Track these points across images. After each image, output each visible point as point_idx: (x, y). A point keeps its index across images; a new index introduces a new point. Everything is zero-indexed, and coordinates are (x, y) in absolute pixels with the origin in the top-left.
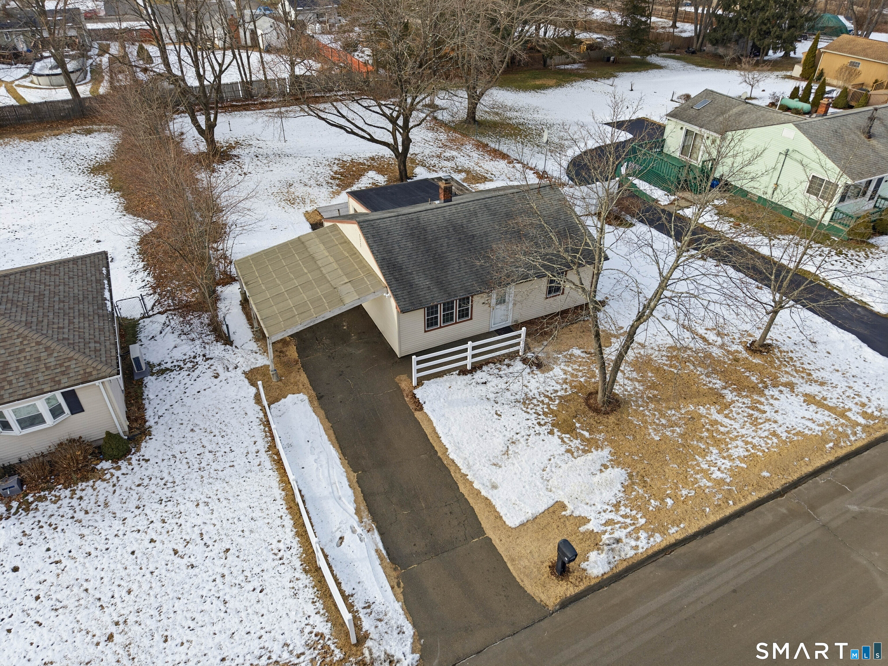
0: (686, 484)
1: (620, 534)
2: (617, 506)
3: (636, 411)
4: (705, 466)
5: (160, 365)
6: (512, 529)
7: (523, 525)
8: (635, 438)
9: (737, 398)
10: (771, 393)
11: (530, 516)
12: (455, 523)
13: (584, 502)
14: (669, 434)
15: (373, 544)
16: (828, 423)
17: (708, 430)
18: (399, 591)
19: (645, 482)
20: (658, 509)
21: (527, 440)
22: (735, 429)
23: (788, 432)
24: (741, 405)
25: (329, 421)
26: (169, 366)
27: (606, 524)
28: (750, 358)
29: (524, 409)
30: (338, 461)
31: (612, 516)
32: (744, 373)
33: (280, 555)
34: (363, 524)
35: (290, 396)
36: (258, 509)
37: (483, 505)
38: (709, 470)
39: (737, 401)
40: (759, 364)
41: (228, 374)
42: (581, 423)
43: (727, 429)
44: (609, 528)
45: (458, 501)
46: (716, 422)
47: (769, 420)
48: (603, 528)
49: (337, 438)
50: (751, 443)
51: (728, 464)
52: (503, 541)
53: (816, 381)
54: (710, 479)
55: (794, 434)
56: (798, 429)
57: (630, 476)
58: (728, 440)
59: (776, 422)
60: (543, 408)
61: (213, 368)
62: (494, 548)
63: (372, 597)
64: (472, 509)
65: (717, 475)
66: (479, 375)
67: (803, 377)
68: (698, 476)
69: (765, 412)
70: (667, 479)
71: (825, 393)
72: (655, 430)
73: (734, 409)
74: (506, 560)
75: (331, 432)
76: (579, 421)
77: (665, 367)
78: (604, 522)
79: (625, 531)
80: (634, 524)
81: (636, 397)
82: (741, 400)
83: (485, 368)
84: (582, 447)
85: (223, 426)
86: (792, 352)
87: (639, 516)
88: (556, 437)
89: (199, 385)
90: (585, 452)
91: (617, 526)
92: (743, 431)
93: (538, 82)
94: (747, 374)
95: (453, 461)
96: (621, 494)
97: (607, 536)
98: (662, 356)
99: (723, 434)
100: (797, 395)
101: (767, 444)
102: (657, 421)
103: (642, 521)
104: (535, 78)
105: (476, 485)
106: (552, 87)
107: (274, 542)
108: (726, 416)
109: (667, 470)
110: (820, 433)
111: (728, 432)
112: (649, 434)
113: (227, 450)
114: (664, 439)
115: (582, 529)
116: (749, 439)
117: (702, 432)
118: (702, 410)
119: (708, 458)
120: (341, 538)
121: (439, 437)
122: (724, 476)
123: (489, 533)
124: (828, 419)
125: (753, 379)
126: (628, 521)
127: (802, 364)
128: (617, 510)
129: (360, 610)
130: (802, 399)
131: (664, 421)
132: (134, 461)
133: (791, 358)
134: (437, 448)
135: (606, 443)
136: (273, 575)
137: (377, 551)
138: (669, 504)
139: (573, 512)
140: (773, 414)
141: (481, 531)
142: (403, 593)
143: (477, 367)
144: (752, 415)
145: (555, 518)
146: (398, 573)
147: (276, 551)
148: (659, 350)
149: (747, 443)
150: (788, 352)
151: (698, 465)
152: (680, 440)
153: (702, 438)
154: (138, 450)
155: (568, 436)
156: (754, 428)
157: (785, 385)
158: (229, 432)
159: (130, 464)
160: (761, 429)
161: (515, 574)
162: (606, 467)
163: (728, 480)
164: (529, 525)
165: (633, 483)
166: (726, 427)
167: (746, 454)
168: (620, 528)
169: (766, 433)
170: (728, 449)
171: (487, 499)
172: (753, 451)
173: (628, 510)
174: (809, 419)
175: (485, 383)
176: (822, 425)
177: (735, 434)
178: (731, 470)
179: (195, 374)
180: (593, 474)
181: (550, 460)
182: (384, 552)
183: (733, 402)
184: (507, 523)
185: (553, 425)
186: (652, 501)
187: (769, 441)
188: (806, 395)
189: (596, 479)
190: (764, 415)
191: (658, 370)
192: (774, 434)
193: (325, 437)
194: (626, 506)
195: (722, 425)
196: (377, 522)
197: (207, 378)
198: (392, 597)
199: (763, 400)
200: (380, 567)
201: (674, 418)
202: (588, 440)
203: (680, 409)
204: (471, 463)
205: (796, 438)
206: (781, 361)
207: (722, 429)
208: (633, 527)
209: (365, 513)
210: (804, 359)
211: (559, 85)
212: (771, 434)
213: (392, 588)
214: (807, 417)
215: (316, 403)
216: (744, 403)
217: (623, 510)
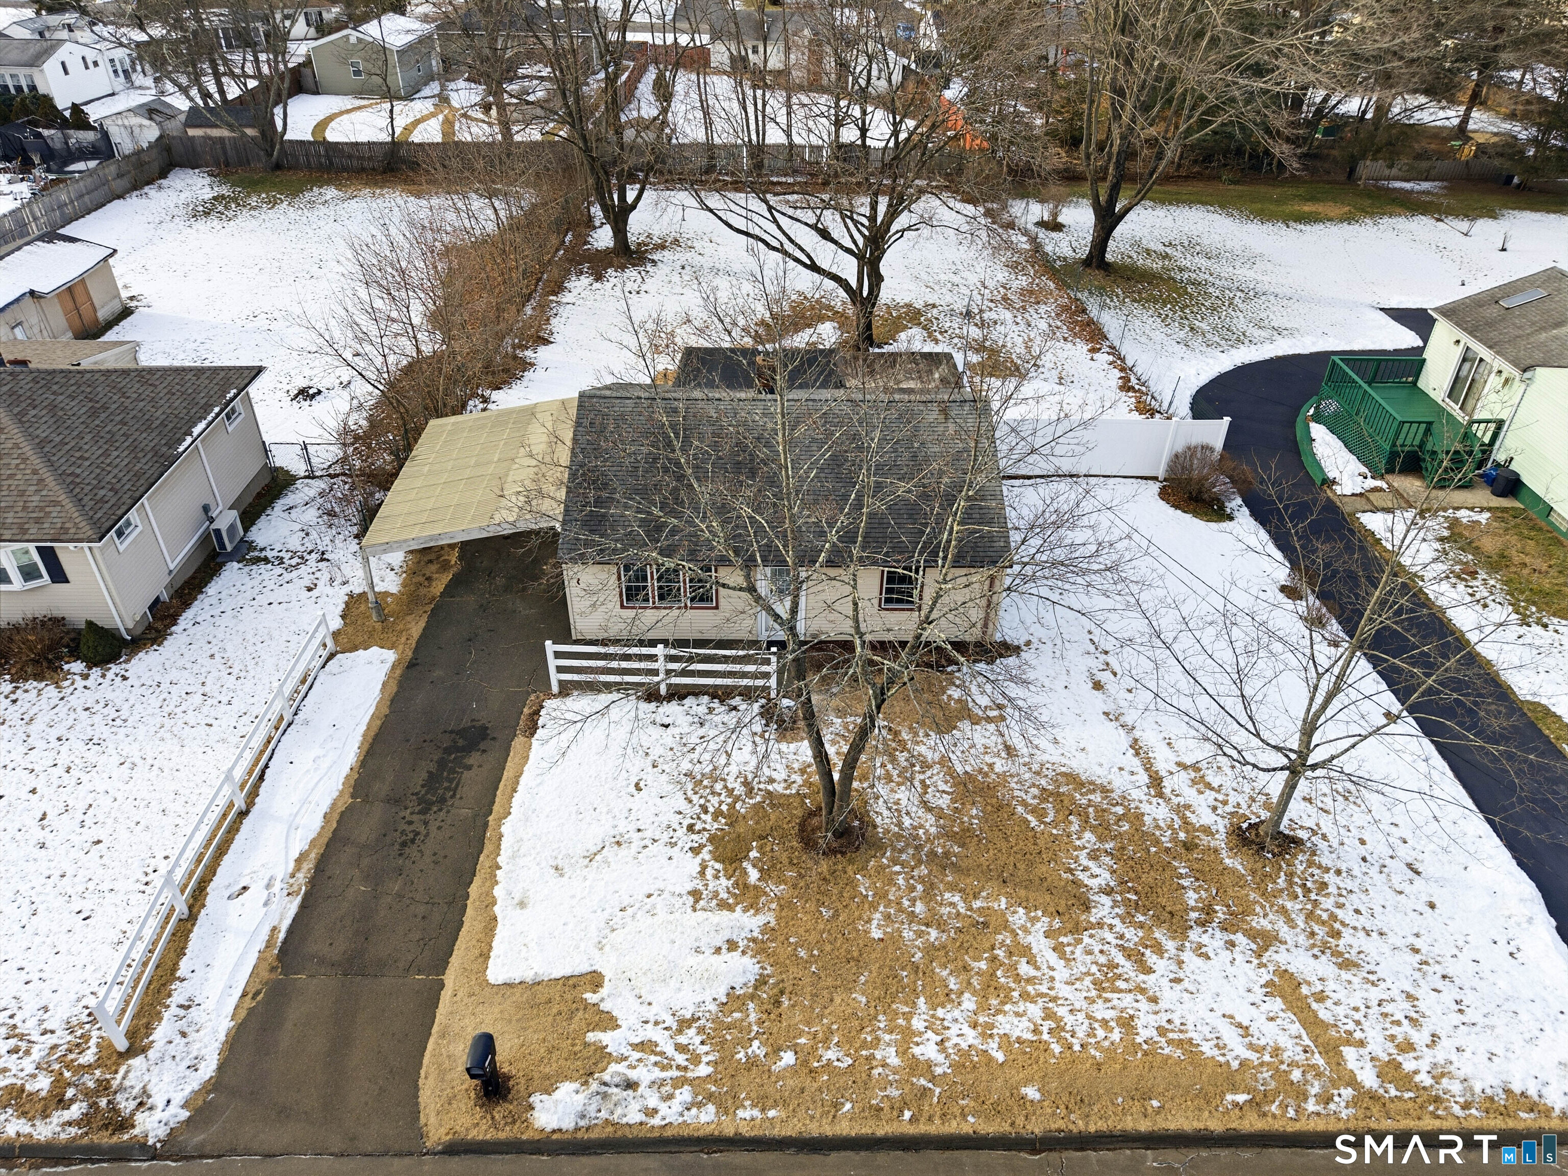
0: (848, 1041)
1: (644, 1074)
2: (684, 1024)
3: (883, 867)
4: (918, 1024)
5: (262, 550)
6: (488, 984)
7: (508, 985)
8: (836, 915)
9: (1116, 921)
10: (1205, 939)
11: (529, 976)
12: (416, 935)
13: (637, 992)
14: (908, 934)
15: (277, 917)
16: (1277, 1051)
17: (994, 959)
18: (248, 1003)
19: (777, 1003)
20: (752, 1063)
21: (645, 847)
22: (1052, 979)
23: (1161, 1031)
24: (1110, 937)
25: (390, 706)
26: (269, 554)
27: (636, 1047)
28: (1224, 854)
29: (690, 793)
30: (346, 770)
31: (659, 1036)
32: (1181, 876)
33: (152, 876)
34: (292, 881)
35: (375, 650)
36: (184, 799)
37: (479, 926)
38: (920, 1034)
39: (1111, 927)
40: (1234, 871)
41: (329, 590)
42: (763, 854)
43: (1032, 972)
44: (636, 1055)
45: (449, 904)
46: (1026, 952)
47: (1143, 991)
48: (626, 1051)
49: (377, 735)
50: (1058, 1020)
51: (971, 1037)
52: (458, 998)
53: (1337, 954)
54: (903, 1052)
55: (1169, 1042)
56: (1190, 1035)
57: (761, 981)
58: (1016, 994)
59: (1154, 1000)
60: (720, 803)
61: (318, 574)
62: (435, 1002)
63: (205, 994)
64: (461, 923)
65: (928, 1050)
66: (672, 710)
67: (1313, 934)
68: (887, 1037)
69: (1150, 971)
70: (821, 1017)
71: (1331, 985)
72: (887, 917)
73: (1086, 940)
74: (435, 1029)
75: (379, 723)
76: (760, 849)
77: (1020, 809)
78: (637, 1040)
79: (657, 1074)
80: (686, 1068)
81: (907, 845)
82: (1119, 927)
83: (689, 701)
84: (725, 896)
85: (251, 664)
86: (1338, 872)
87: (705, 1059)
88: (698, 860)
89: (280, 594)
90: (723, 905)
91: (653, 1058)
92: (1064, 991)
93: (1307, 208)
94: (1185, 883)
95: (501, 836)
96: (713, 1007)
97: (621, 1068)
98: (1034, 785)
99: (1018, 978)
100: (1261, 965)
101: (1091, 1033)
102: (906, 903)
103: (703, 1070)
104: (1313, 199)
105: (498, 891)
106: (1330, 220)
107: (160, 855)
108: (1058, 949)
109: (838, 1000)
110: (1235, 1065)
111: (1030, 980)
112: (869, 921)
113: (225, 700)
114: (893, 940)
115: (591, 1037)
116: (1062, 1011)
117: (977, 959)
118: (1019, 917)
119: (940, 1012)
120: (245, 888)
121: (515, 790)
122: (940, 1058)
123: (450, 978)
124: (1284, 1041)
125: (1191, 898)
126: (681, 1059)
127: (1341, 906)
128: (680, 1031)
129: (173, 1006)
130: (1266, 977)
131: (919, 908)
132: (110, 675)
133: (1324, 885)
134: (496, 808)
135: (774, 906)
136: (119, 902)
137: (274, 929)
138: (782, 1064)
139: (602, 1000)
140: (1165, 982)
141: (441, 965)
142: (251, 1011)
143: (678, 694)
144: (1117, 966)
145: (568, 996)
146: (273, 976)
147: (150, 870)
148: (1037, 773)
149: (1049, 1015)
150: (1327, 870)
151: (908, 1017)
152: (919, 955)
153: (966, 968)
154: (127, 661)
155: (718, 866)
156: (1094, 993)
157: (1252, 935)
158: (252, 673)
159: (103, 676)
160: (1107, 1000)
161: (426, 1061)
162: (732, 945)
163: (939, 1071)
164: (518, 991)
165: (752, 997)
166: (1038, 968)
167: (1029, 1036)
168: (656, 1064)
169: (1109, 1014)
170: (999, 1012)
171: (495, 919)
172: (1045, 1037)
173: (698, 1040)
174: (1240, 1026)
175: (667, 726)
176: (1260, 1050)
177: (1043, 989)
178: (964, 1054)
179: (287, 576)
180: (698, 951)
181: (649, 896)
182: (282, 936)
183: (1100, 925)
184: (488, 972)
185: (711, 839)
186: (756, 1043)
187: (1101, 1033)
188: (1284, 974)
189: (694, 960)
190: (1142, 977)
191: (999, 808)
192: (1127, 1023)
193: (363, 728)
194: (701, 1030)
195: (1032, 962)
196: (313, 886)
197: (296, 589)
198: (230, 1009)
199: (1170, 945)
200: (256, 955)
201: (945, 910)
202: (746, 886)
203: (975, 897)
204: (522, 851)
205: (1167, 1051)
206: (1291, 883)
207: (1025, 969)
208: (678, 1074)
209: (309, 865)
210: (1355, 900)
211: (1349, 219)
212: (1119, 1020)
213: (244, 995)
214: (1238, 1019)
215: (398, 672)
216: (1122, 937)
217: (691, 1037)
